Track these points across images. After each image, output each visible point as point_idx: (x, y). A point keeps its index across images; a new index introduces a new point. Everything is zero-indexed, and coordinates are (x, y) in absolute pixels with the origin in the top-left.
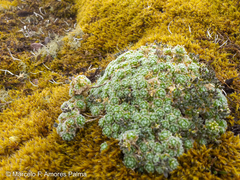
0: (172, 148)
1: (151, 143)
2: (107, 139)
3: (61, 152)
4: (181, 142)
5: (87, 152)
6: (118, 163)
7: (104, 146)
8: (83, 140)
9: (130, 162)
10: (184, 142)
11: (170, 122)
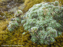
0: (52, 33)
1: (43, 31)
2: (26, 31)
3: (7, 35)
4: (56, 32)
5: (17, 35)
6: (29, 40)
7: (24, 33)
8: (16, 31)
9: (33, 39)
10: (58, 32)
11: (52, 24)
